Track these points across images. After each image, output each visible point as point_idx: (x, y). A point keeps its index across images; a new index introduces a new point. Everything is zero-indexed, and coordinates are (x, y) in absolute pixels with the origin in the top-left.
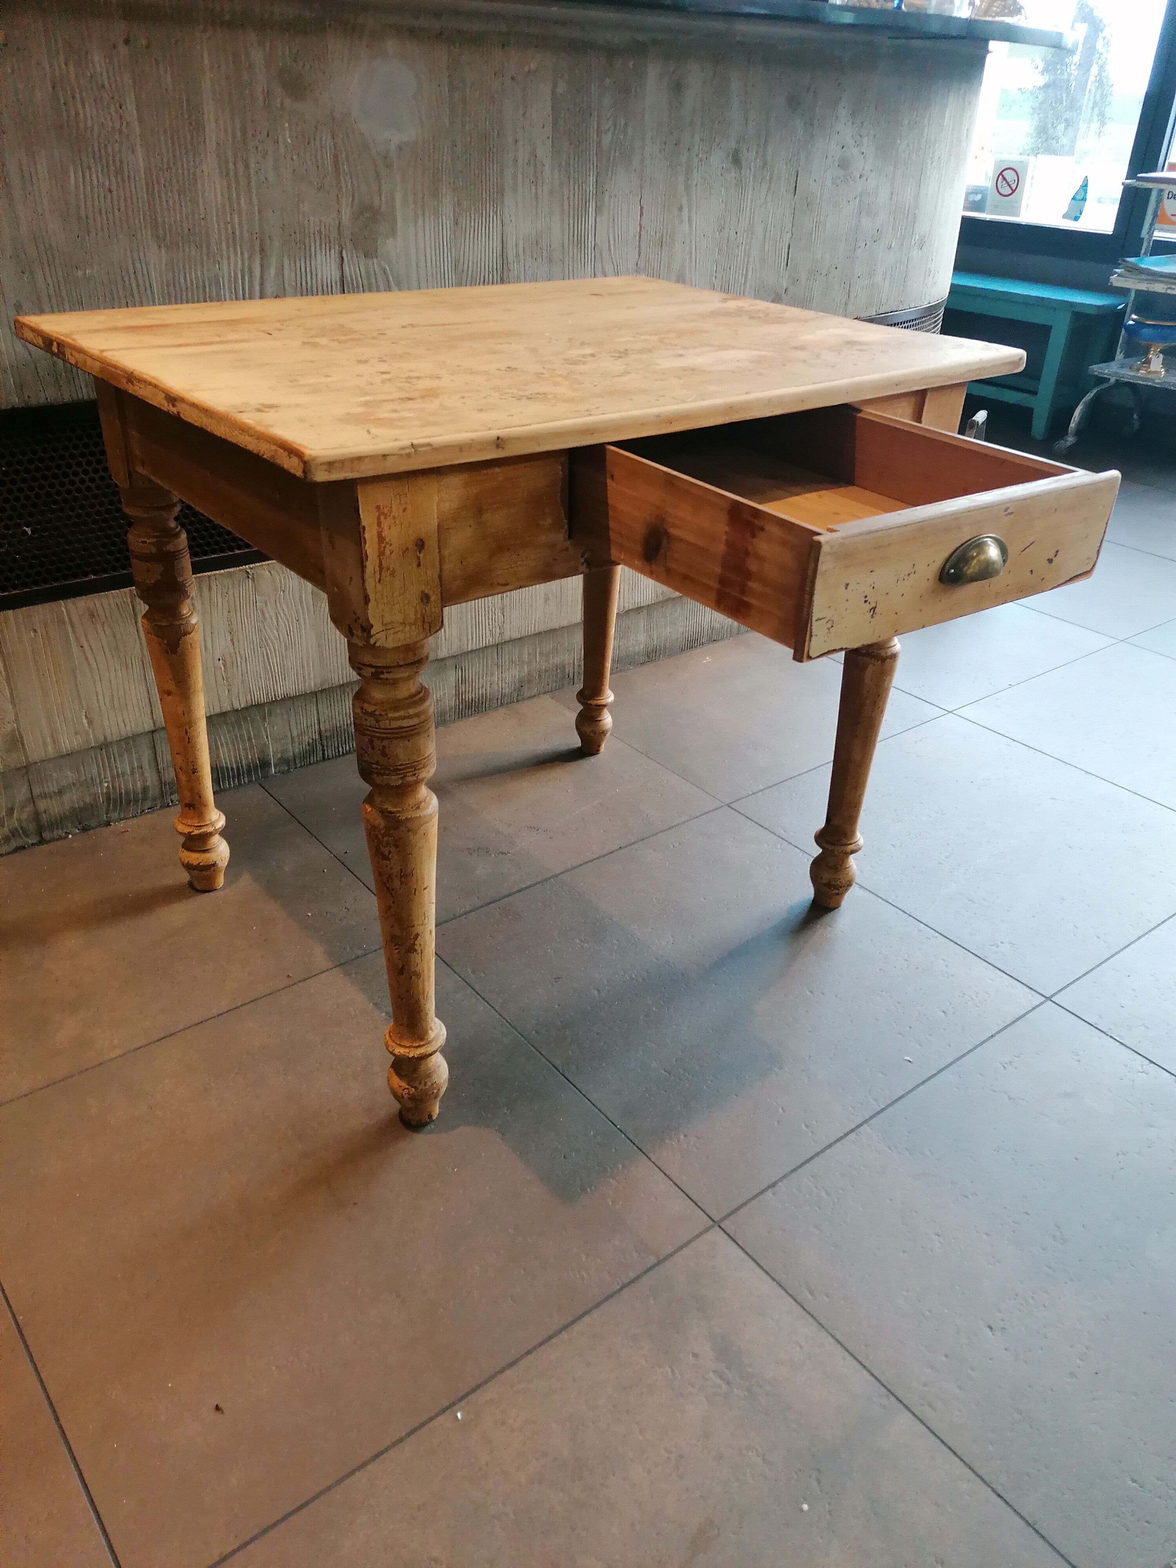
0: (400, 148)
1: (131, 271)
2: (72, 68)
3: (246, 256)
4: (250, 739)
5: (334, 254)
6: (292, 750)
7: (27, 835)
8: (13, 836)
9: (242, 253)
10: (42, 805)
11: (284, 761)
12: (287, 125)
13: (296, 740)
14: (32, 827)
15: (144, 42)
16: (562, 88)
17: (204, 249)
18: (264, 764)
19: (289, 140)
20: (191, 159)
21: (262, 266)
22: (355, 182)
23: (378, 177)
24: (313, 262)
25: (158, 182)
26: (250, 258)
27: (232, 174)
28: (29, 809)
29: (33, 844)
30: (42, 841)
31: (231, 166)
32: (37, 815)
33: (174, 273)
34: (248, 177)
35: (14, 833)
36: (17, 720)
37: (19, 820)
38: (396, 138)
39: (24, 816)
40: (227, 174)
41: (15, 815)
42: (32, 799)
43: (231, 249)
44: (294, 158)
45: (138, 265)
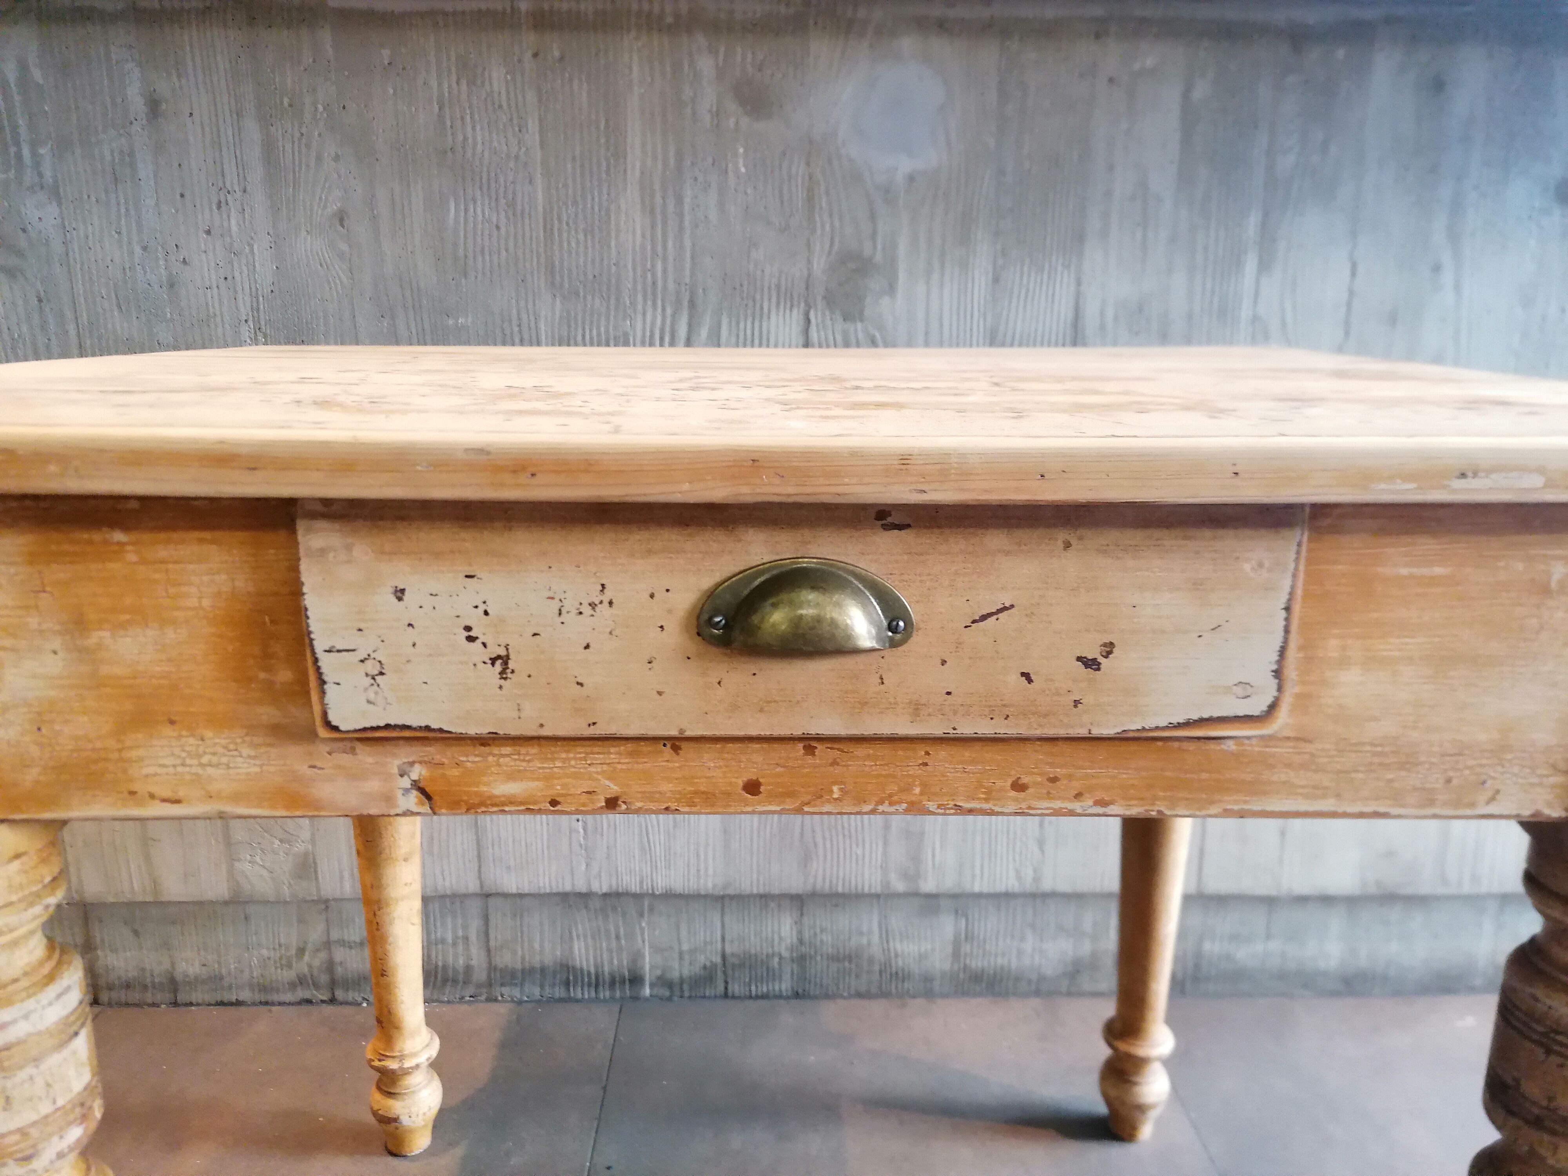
0: (911, 178)
1: (515, 322)
2: (464, 87)
3: (669, 311)
4: (618, 937)
5: (797, 316)
6: (678, 970)
7: (316, 986)
8: (301, 983)
9: (664, 310)
10: (339, 954)
11: (662, 981)
12: (741, 150)
13: (687, 957)
14: (324, 978)
15: (557, 54)
16: (1201, 90)
17: (613, 301)
18: (636, 980)
19: (743, 170)
20: (605, 191)
21: (690, 325)
22: (837, 224)
23: (873, 217)
24: (765, 324)
25: (560, 220)
26: (674, 315)
27: (658, 210)
28: (323, 955)
29: (323, 1001)
30: (332, 1001)
31: (658, 200)
32: (330, 966)
33: (569, 327)
34: (681, 215)
35: (302, 981)
36: (313, 841)
37: (310, 966)
38: (905, 165)
39: (317, 962)
40: (652, 212)
41: (306, 958)
42: (328, 945)
43: (649, 303)
44: (749, 191)
45: (524, 316)
